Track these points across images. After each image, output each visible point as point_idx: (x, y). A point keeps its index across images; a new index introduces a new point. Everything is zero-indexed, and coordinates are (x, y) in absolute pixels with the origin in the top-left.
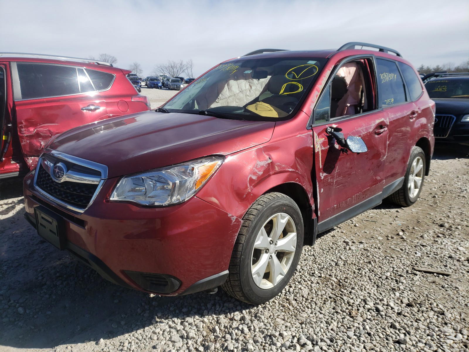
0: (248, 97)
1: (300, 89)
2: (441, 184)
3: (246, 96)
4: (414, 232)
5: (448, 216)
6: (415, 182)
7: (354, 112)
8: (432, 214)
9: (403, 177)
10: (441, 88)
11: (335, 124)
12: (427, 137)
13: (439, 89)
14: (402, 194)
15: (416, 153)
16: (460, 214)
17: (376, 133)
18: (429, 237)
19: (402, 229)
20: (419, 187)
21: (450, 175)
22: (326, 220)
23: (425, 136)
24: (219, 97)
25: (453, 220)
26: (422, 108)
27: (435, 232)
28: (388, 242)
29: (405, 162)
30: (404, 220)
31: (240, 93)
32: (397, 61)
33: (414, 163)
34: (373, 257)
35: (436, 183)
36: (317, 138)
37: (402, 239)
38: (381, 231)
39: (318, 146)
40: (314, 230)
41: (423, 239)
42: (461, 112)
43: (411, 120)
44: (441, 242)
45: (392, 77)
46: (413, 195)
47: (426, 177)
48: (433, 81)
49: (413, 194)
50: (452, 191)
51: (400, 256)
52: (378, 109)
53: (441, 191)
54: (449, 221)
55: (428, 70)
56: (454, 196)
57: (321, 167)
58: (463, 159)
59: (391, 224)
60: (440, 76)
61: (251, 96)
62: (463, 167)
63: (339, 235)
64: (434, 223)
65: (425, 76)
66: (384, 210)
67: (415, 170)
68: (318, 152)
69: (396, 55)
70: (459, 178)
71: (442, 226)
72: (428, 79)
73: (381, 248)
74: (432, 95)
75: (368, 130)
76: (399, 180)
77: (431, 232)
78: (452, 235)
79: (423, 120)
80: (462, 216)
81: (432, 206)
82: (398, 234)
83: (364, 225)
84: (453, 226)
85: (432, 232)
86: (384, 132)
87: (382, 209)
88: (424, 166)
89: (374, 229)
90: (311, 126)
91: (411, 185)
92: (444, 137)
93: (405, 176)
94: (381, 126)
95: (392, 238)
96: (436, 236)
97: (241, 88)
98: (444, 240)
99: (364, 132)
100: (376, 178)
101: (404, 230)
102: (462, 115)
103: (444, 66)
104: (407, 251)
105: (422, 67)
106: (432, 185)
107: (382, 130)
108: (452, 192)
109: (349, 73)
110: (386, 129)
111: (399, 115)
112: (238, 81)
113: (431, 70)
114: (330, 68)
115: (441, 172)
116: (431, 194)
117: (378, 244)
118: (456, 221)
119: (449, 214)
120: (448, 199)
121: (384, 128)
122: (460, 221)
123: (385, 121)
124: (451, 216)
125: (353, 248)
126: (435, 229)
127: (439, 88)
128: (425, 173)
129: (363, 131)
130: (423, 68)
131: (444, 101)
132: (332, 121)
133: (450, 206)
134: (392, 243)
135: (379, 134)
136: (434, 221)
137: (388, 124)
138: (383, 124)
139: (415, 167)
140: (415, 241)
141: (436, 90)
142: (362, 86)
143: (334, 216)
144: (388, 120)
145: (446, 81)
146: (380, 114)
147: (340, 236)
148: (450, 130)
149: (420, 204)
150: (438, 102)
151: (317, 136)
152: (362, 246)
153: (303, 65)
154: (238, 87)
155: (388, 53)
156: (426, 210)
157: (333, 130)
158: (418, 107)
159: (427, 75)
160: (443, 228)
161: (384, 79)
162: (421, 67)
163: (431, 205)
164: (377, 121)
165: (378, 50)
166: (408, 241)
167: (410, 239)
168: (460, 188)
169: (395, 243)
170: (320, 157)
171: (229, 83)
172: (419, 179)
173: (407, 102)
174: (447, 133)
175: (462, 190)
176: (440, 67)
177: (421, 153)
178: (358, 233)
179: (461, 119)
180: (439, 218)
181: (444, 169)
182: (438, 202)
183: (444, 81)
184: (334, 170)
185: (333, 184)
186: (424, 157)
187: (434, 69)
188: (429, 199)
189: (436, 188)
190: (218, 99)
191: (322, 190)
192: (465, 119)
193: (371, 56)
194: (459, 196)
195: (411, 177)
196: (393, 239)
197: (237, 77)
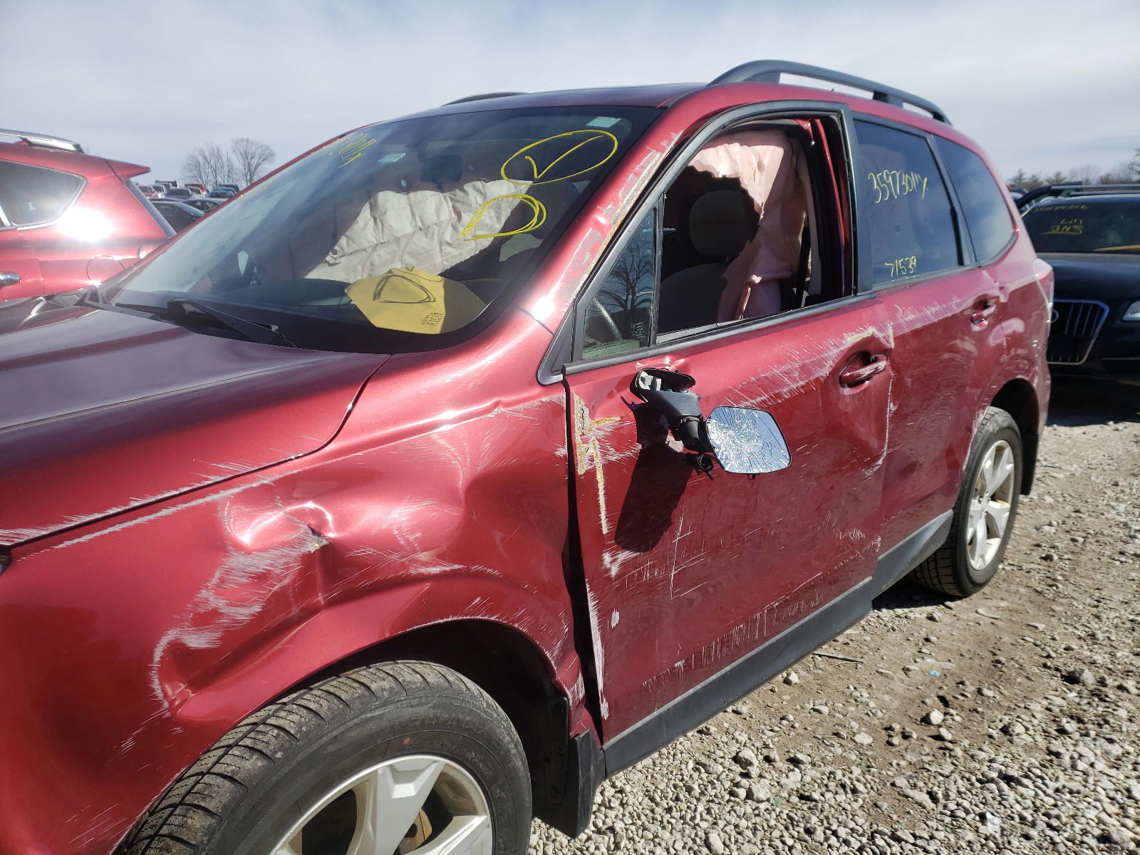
0: (450, 249)
1: (535, 220)
2: (1069, 508)
3: (441, 243)
4: (980, 709)
5: (1093, 636)
6: (990, 520)
7: (778, 303)
8: (1041, 626)
9: (950, 512)
10: (1068, 225)
11: (676, 354)
12: (1026, 378)
13: (1062, 229)
14: (948, 563)
15: (991, 429)
16: (1129, 625)
17: (843, 382)
18: (1031, 732)
19: (941, 693)
20: (1002, 534)
21: (1093, 478)
22: (639, 724)
23: (1020, 376)
24: (336, 248)
25: (1109, 650)
26: (1012, 286)
27: (1050, 710)
28: (889, 756)
29: (954, 465)
30: (951, 651)
31: (420, 232)
32: (930, 133)
33: (987, 463)
34: (827, 839)
35: (1052, 507)
36: (587, 419)
37: (939, 743)
38: (872, 704)
39: (591, 451)
40: (581, 780)
41: (1011, 742)
42: (1121, 295)
43: (976, 328)
44: (1072, 758)
45: (914, 185)
46: (984, 560)
47: (1021, 497)
48: (1046, 206)
49: (982, 557)
50: (1102, 533)
51: (926, 835)
52: (856, 293)
53: (1069, 536)
54: (1096, 657)
55: (1035, 181)
56: (1108, 553)
57: (605, 531)
58: (1127, 424)
59: (906, 670)
60: (1064, 193)
61: (458, 246)
62: (1130, 449)
63: (726, 725)
64: (1049, 668)
65: (1025, 195)
66: (891, 612)
67: (987, 483)
68: (591, 474)
69: (931, 116)
70: (1119, 488)
71: (1072, 679)
72: (1033, 201)
73: (860, 787)
74: (1041, 245)
75: (811, 374)
76: (938, 522)
77: (1037, 707)
78: (1107, 722)
79: (1016, 325)
80: (1135, 634)
81: (1040, 593)
82: (926, 720)
83: (817, 677)
84: (1109, 681)
85: (1039, 708)
86: (875, 377)
87: (884, 610)
88: (1016, 468)
89: (848, 692)
90: (563, 371)
91: (977, 528)
92: (1078, 364)
93: (953, 509)
94: (864, 354)
95: (905, 736)
96: (1055, 727)
97: (420, 217)
98: (1082, 749)
99: (796, 381)
100: (847, 538)
101: (949, 698)
102: (1127, 303)
103: (1074, 173)
104: (952, 806)
105: (1021, 175)
106: (1043, 512)
107: (866, 371)
108: (1101, 538)
109: (760, 166)
110: (882, 364)
111: (933, 313)
112: (411, 194)
113: (1042, 183)
114: (664, 143)
115: (1068, 467)
116: (1038, 546)
117: (854, 768)
118: (1119, 654)
119: (1095, 625)
120: (1089, 565)
121: (876, 360)
122: (1131, 656)
123: (879, 335)
124: (1100, 635)
125: (761, 791)
126: (1050, 694)
127: (1062, 226)
128: (1019, 487)
129: (790, 378)
130: (1024, 177)
131: (1074, 261)
132: (664, 344)
133: (1097, 594)
134: (903, 763)
135: (855, 382)
136: (1049, 656)
137: (892, 345)
138: (871, 347)
139: (988, 476)
140: (982, 755)
141: (1054, 232)
142: (807, 213)
143: (679, 699)
144: (890, 332)
145: (1083, 207)
146: (865, 314)
147: (727, 732)
148: (1093, 342)
149: (1005, 585)
150: (1060, 264)
151: (587, 412)
152: (793, 780)
153: (570, 134)
154: (410, 214)
155: (902, 106)
156: (1020, 608)
157: (659, 381)
158: (997, 284)
159: (1029, 193)
160: (1077, 687)
161: (884, 190)
162: (1017, 175)
163: (1039, 589)
164: (849, 339)
165: (869, 95)
166: (958, 752)
167: (966, 743)
168: (1126, 525)
169: (914, 760)
170: (601, 493)
171: (376, 201)
172: (1000, 509)
173: (962, 269)
174: (1086, 350)
175: (1132, 533)
176: (1063, 175)
177: (1009, 428)
178: (791, 718)
179: (1125, 312)
180: (1063, 646)
181: (1075, 456)
182: (1060, 578)
183: (1077, 207)
184: (666, 534)
185: (665, 588)
186: (1016, 442)
187: (1048, 181)
188: (1032, 566)
189: (1055, 523)
190: (335, 253)
191: (616, 617)
192: (1133, 312)
193: (836, 107)
194: (1122, 553)
195: (975, 506)
196: (906, 743)
197: (407, 183)
